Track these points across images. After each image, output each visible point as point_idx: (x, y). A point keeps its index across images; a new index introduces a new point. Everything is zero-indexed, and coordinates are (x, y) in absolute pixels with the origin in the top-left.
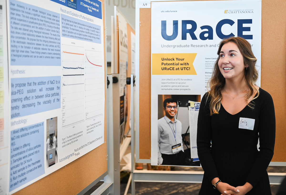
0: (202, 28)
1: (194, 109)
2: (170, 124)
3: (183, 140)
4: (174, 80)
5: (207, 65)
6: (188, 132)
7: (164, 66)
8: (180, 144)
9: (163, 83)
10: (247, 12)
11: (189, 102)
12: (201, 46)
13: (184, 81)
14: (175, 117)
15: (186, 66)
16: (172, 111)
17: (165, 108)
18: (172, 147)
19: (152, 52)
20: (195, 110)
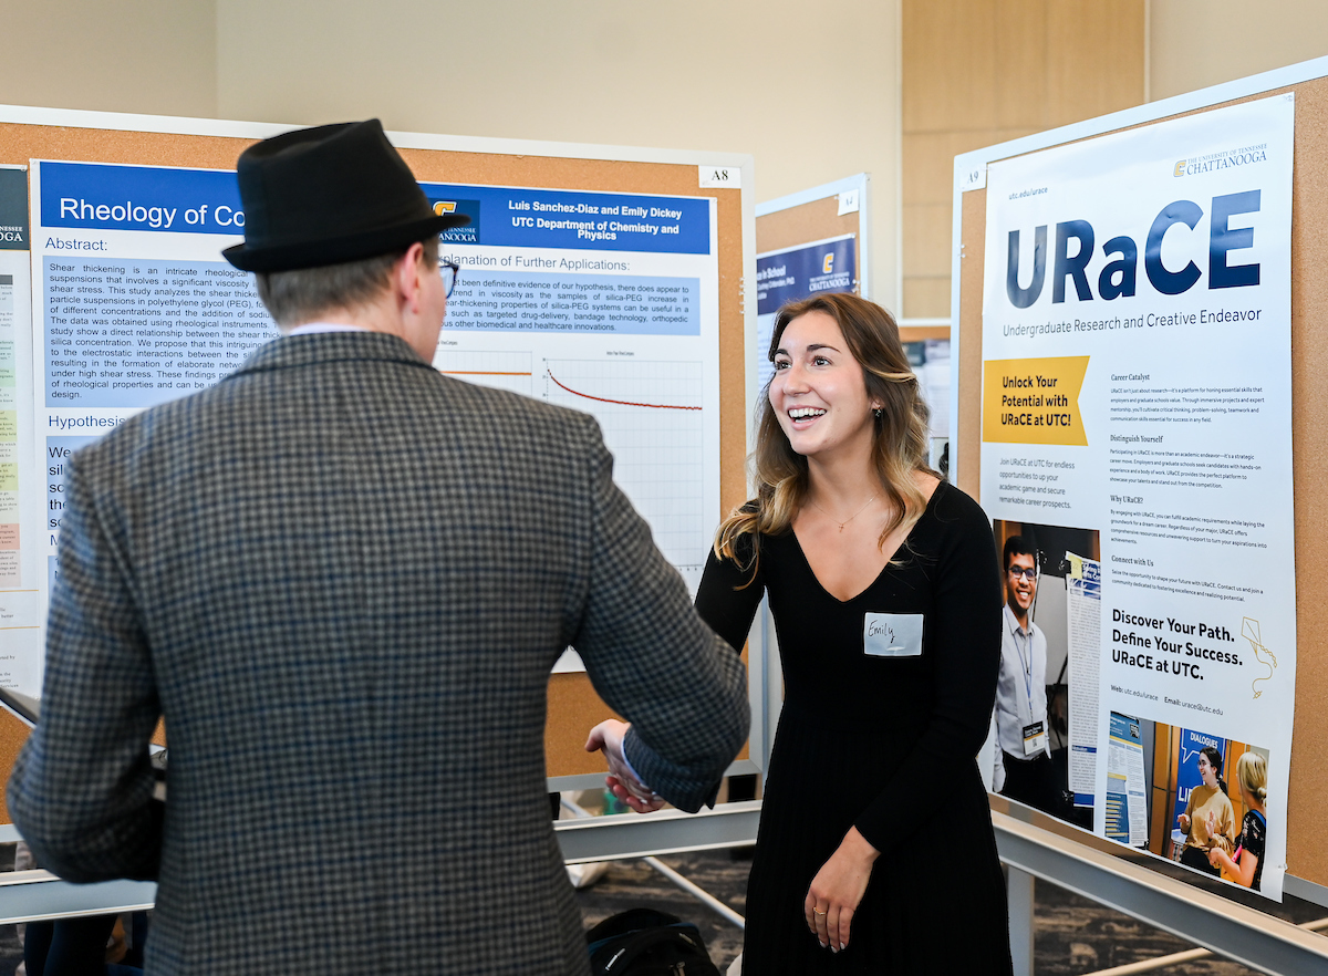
0: (1109, 248)
1: (1082, 588)
2: (1017, 635)
3: (1049, 708)
4: (1030, 463)
5: (1115, 405)
6: (1062, 682)
7: (1008, 410)
8: (1041, 724)
9: (1004, 475)
10: (1244, 159)
11: (1069, 556)
12: (1102, 325)
13: (1053, 471)
14: (1030, 612)
15: (1060, 410)
16: (1022, 585)
17: (1007, 576)
18: (1025, 729)
19: (986, 356)
20: (1086, 593)
